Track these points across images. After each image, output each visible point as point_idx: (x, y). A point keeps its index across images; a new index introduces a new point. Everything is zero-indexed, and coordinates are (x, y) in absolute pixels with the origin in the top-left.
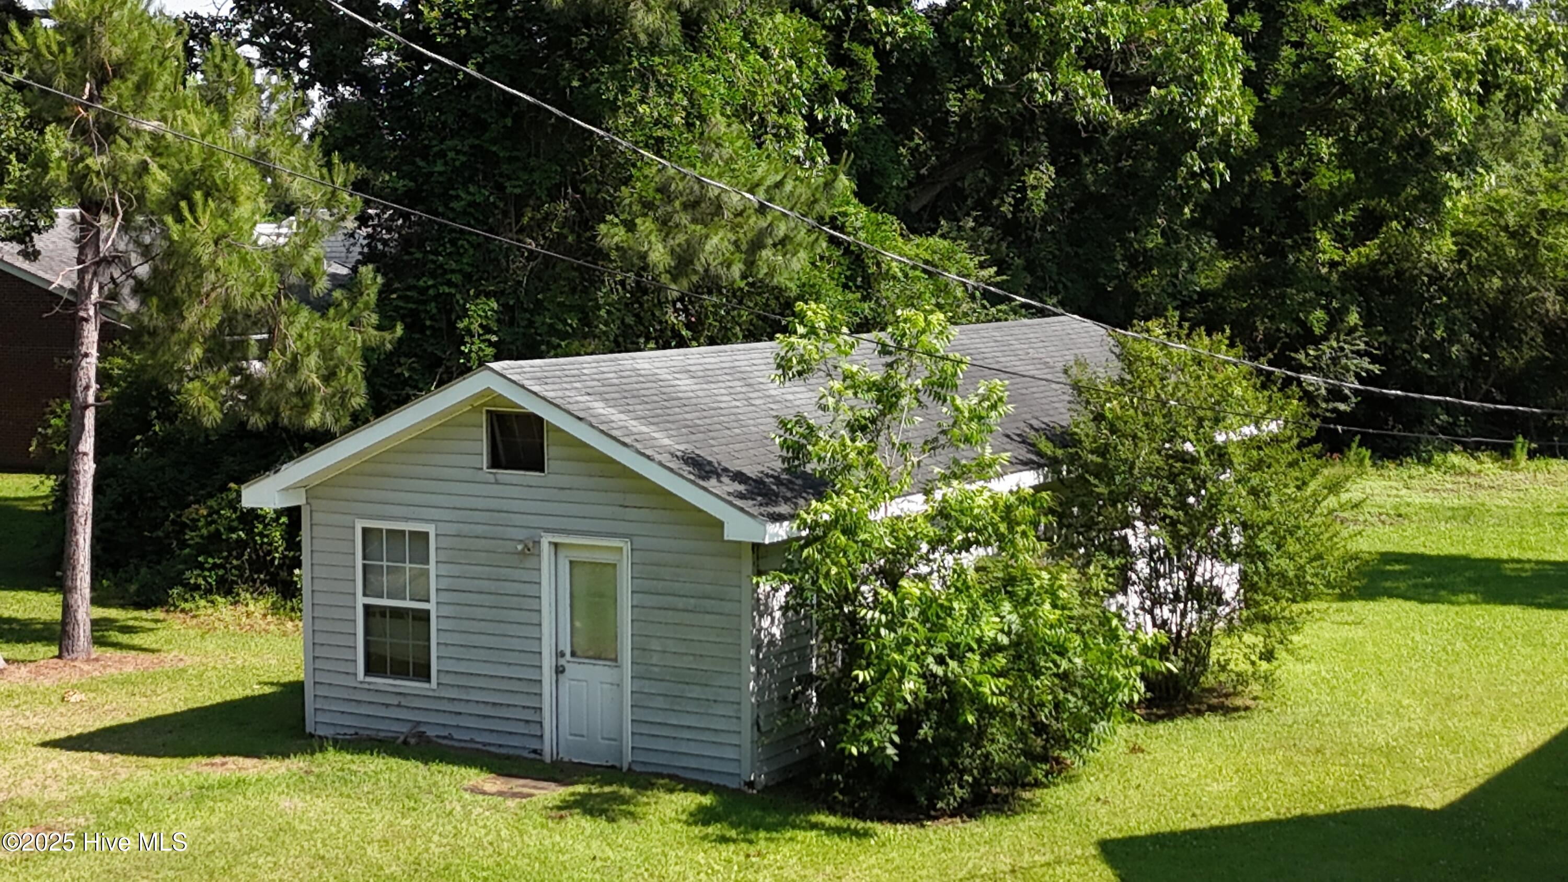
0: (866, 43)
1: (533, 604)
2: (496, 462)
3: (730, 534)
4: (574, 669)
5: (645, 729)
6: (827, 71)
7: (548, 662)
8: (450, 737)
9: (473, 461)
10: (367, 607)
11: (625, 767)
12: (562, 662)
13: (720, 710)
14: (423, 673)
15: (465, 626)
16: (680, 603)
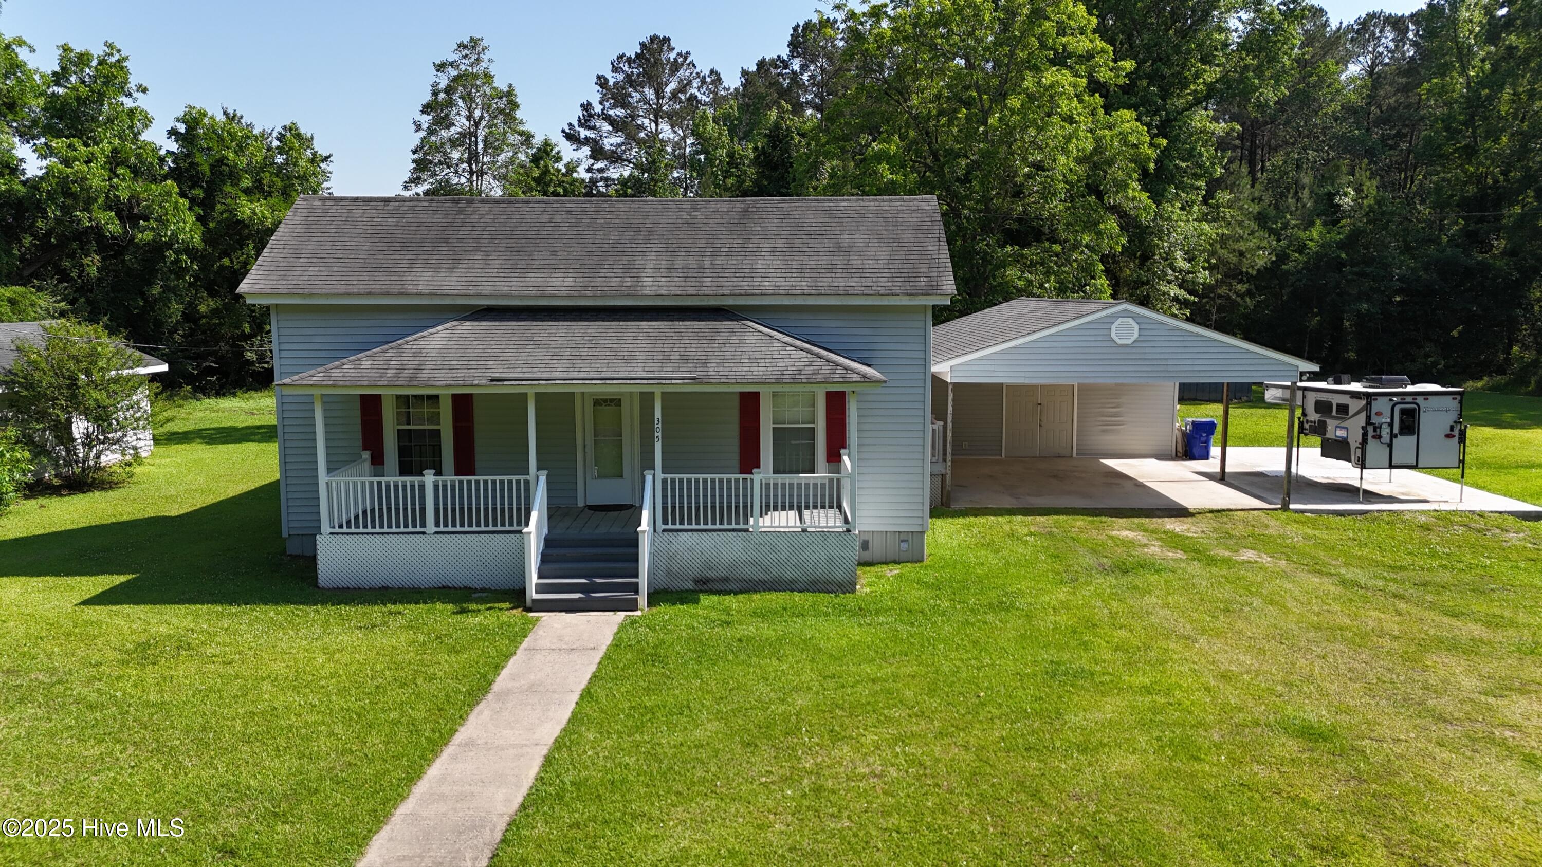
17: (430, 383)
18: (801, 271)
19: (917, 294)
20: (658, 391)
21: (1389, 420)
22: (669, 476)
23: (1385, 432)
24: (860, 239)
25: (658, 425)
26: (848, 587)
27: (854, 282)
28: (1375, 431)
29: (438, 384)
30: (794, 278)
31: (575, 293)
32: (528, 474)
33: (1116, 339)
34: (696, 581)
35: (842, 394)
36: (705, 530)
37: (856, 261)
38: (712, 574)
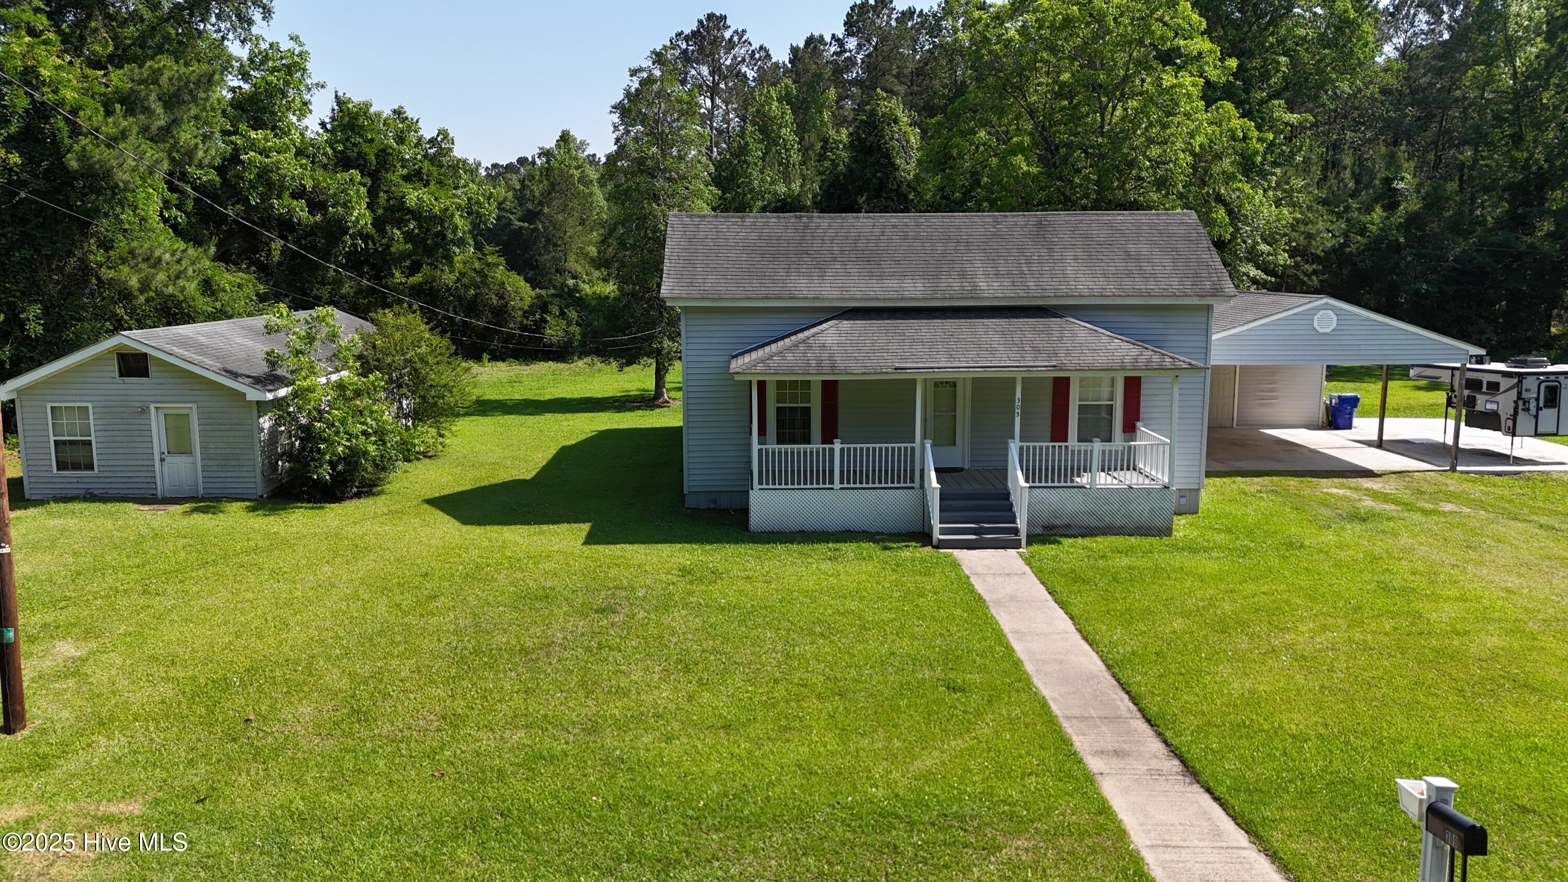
0: (187, 182)
1: (148, 433)
2: (121, 375)
3: (249, 398)
4: (169, 459)
5: (209, 480)
6: (168, 194)
7: (157, 458)
8: (107, 493)
9: (112, 374)
10: (55, 441)
11: (200, 496)
12: (163, 456)
13: (245, 469)
14: (90, 467)
15: (113, 445)
16: (223, 428)
17: (849, 371)
18: (1105, 276)
19: (1206, 296)
20: (1019, 377)
21: (1535, 396)
22: (1025, 444)
23: (1533, 405)
24: (1144, 248)
25: (1018, 403)
26: (1166, 531)
27: (1151, 285)
28: (1524, 404)
29: (856, 372)
30: (1102, 282)
31: (929, 297)
32: (914, 442)
33: (1318, 328)
34: (1045, 528)
35: (1138, 379)
36: (1053, 487)
37: (1147, 267)
38: (1057, 522)
